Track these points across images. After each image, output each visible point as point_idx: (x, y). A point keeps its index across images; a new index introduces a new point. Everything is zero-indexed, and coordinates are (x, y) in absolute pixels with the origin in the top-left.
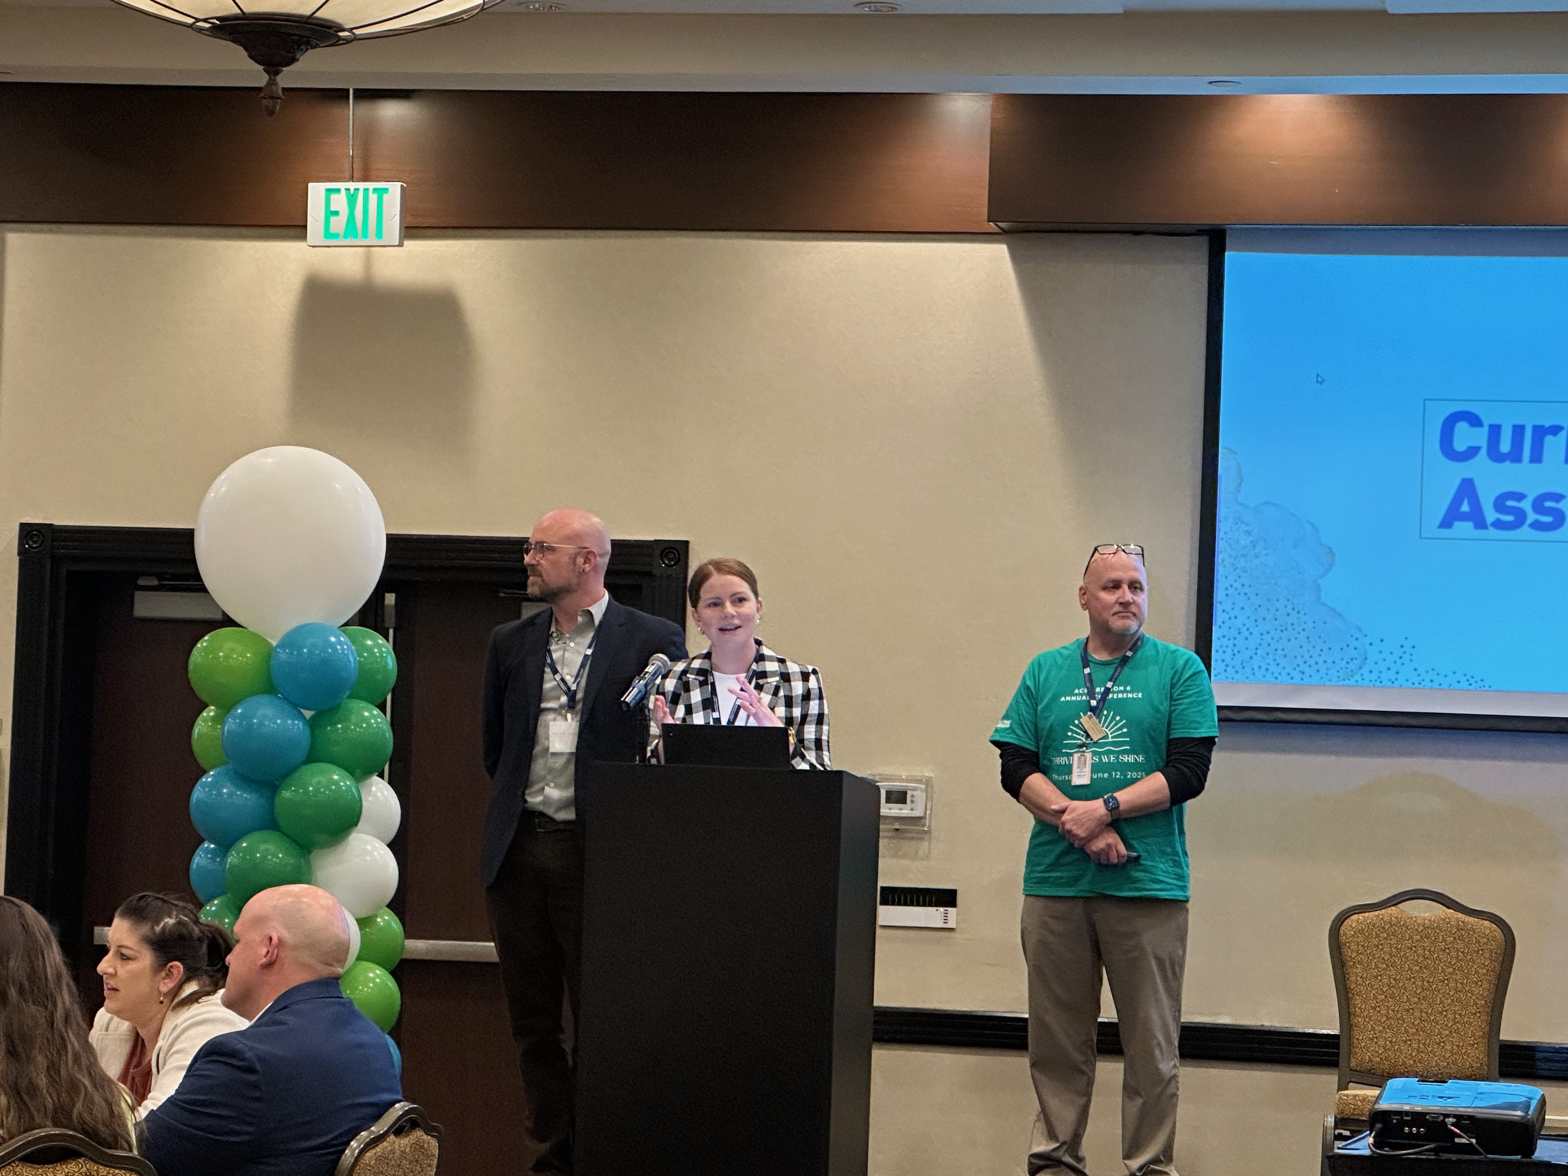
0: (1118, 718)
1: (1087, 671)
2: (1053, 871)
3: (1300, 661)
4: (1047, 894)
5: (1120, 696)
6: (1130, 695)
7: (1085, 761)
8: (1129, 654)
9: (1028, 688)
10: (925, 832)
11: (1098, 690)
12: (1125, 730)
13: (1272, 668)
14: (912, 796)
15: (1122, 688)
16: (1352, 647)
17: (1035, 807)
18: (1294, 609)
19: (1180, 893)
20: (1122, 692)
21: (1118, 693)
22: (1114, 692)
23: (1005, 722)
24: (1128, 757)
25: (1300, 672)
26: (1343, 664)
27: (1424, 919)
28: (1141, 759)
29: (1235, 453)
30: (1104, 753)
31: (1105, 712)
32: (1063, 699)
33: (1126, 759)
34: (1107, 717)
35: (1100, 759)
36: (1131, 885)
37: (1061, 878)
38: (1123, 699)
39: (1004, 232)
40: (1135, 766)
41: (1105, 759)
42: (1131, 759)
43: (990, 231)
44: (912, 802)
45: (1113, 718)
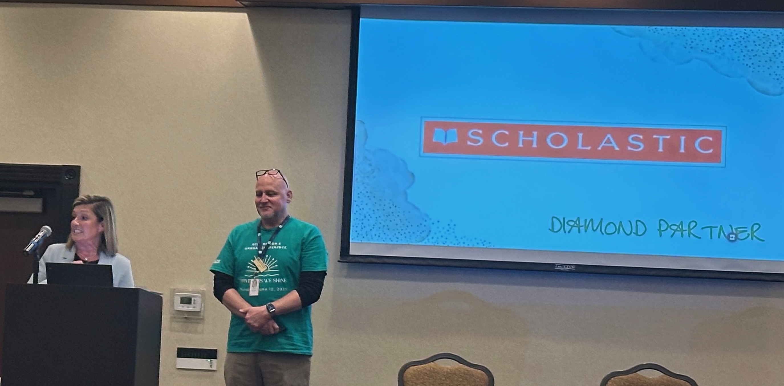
0: (273, 259)
1: (259, 234)
2: (239, 339)
3: (397, 232)
4: (238, 351)
5: (275, 247)
6: (280, 247)
7: (256, 282)
8: (281, 226)
9: (229, 243)
10: (201, 319)
11: (264, 244)
12: (276, 266)
13: (382, 235)
14: (195, 300)
15: (276, 244)
16: (423, 225)
17: (231, 306)
18: (393, 205)
19: (308, 351)
20: (276, 246)
21: (275, 246)
22: (272, 246)
23: (218, 260)
24: (278, 279)
25: (396, 237)
26: (418, 234)
27: (447, 368)
28: (285, 281)
29: (364, 123)
30: (265, 278)
31: (267, 256)
32: (246, 249)
33: (276, 280)
34: (268, 258)
35: (264, 281)
36: (279, 346)
37: (243, 343)
38: (276, 249)
39: (246, 6)
40: (282, 285)
41: (266, 281)
42: (279, 280)
43: (238, 6)
44: (194, 303)
45: (271, 259)
